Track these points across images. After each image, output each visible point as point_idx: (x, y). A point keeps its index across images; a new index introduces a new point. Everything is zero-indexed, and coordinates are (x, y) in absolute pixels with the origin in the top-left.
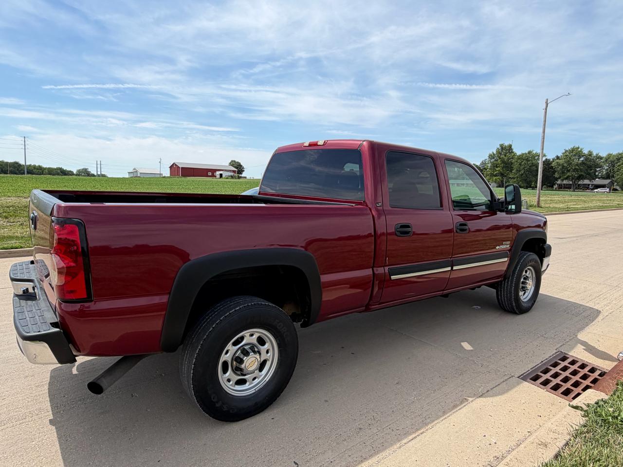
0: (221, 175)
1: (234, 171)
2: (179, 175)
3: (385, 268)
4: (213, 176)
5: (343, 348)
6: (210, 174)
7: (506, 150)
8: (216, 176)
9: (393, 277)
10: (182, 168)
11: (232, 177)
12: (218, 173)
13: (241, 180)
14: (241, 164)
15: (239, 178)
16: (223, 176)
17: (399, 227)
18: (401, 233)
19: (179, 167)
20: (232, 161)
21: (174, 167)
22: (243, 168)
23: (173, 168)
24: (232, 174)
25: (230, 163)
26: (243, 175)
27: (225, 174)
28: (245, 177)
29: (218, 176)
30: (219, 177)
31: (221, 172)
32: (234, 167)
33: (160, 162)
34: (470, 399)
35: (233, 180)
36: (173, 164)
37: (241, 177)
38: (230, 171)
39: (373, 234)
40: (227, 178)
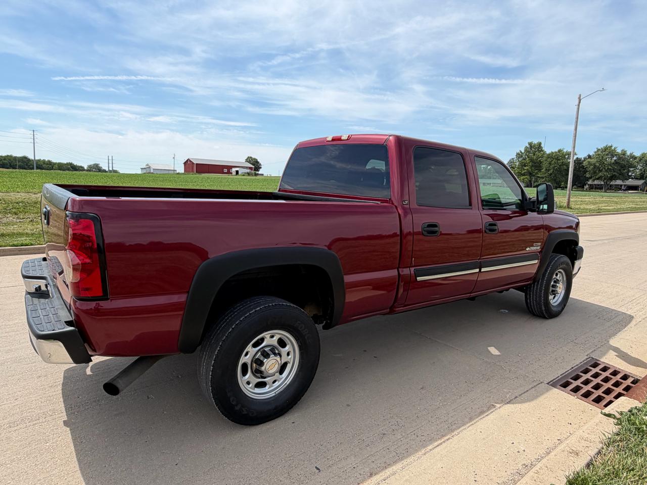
0: (237, 172)
1: (251, 168)
2: (193, 171)
3: (411, 268)
4: (229, 173)
5: (365, 351)
6: (226, 170)
7: (535, 148)
8: (231, 173)
9: (419, 279)
10: (197, 164)
11: (249, 174)
12: (234, 170)
13: (258, 177)
14: (258, 161)
15: (256, 175)
16: (240, 173)
17: (426, 226)
18: (428, 233)
19: (193, 163)
20: (249, 157)
21: (189, 163)
22: (261, 165)
23: (187, 165)
24: (249, 171)
25: (247, 160)
26: (260, 172)
27: (241, 171)
28: (262, 175)
30: (235, 174)
31: (237, 169)
32: (251, 163)
33: (174, 158)
34: (498, 405)
35: (249, 177)
36: (187, 160)
37: (258, 174)
38: (246, 168)
39: (399, 233)
40: (244, 175)
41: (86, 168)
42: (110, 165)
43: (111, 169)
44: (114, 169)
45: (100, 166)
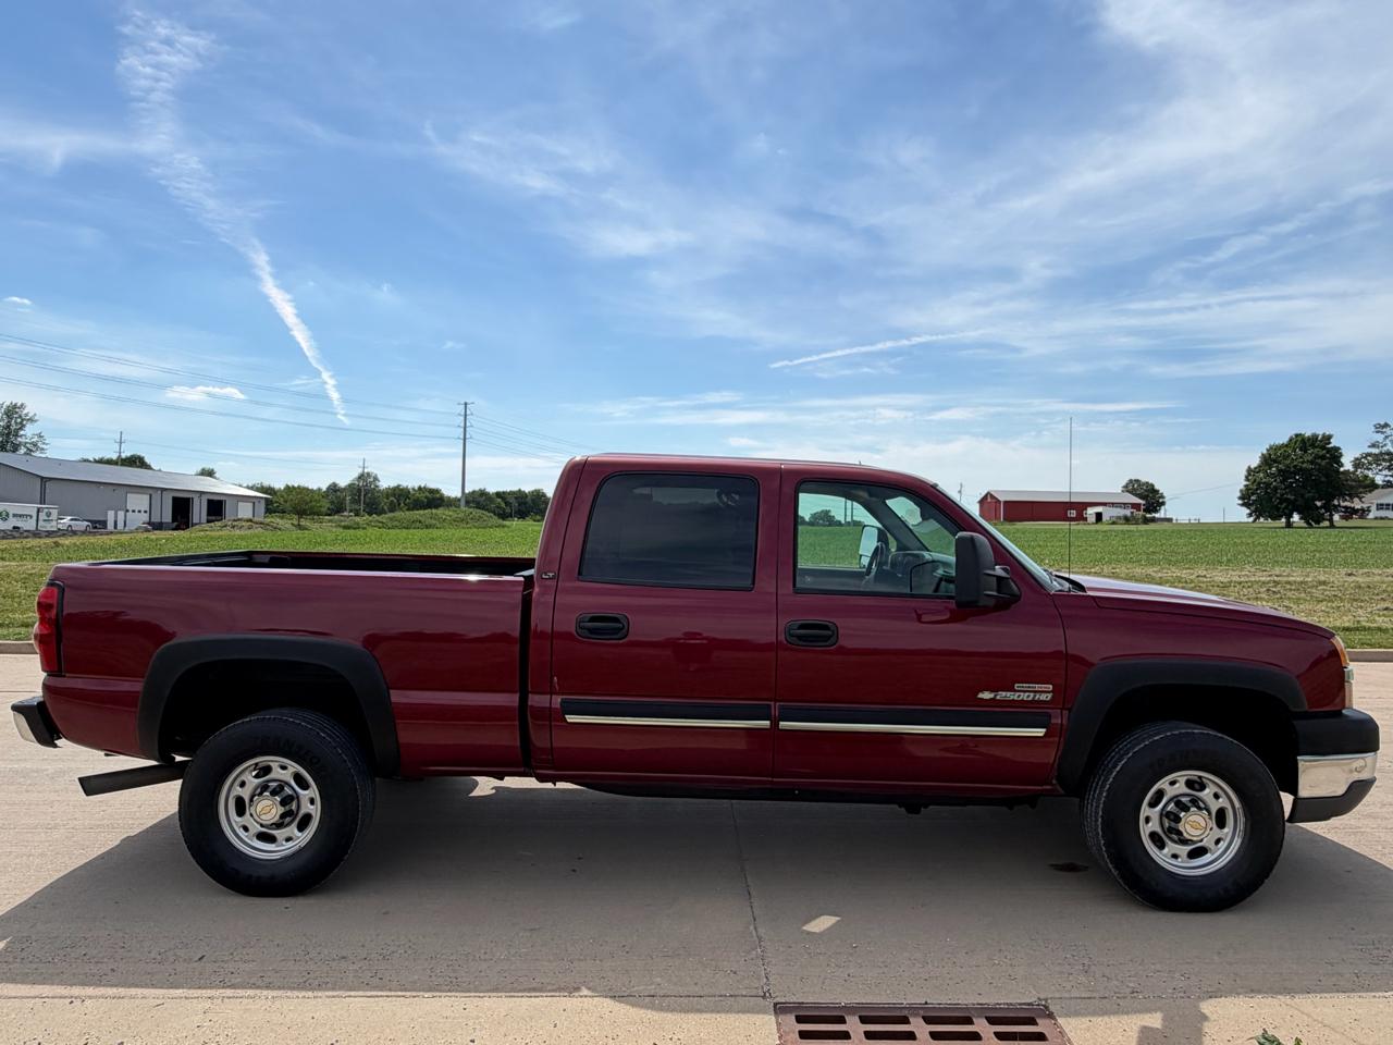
0: (1099, 516)
1: (1136, 506)
2: (997, 517)
4: (1081, 518)
6: (1073, 513)
8: (1086, 519)
9: (571, 719)
10: (1006, 502)
11: (1127, 520)
12: (1091, 511)
13: (1152, 526)
14: (1156, 487)
15: (1146, 521)
16: (1105, 518)
17: (587, 620)
19: (999, 501)
20: (1131, 481)
21: (989, 500)
22: (1162, 497)
23: (986, 506)
24: (1128, 512)
25: (1126, 487)
26: (1160, 514)
27: (1108, 513)
28: (1170, 520)
29: (1092, 519)
30: (1094, 520)
31: (1099, 509)
32: (1136, 495)
33: (960, 492)
35: (1126, 527)
36: (986, 496)
37: (1153, 520)
38: (1124, 505)
40: (1114, 523)
41: (807, 519)
42: (849, 513)
43: (849, 519)
44: (855, 518)
45: (832, 514)
